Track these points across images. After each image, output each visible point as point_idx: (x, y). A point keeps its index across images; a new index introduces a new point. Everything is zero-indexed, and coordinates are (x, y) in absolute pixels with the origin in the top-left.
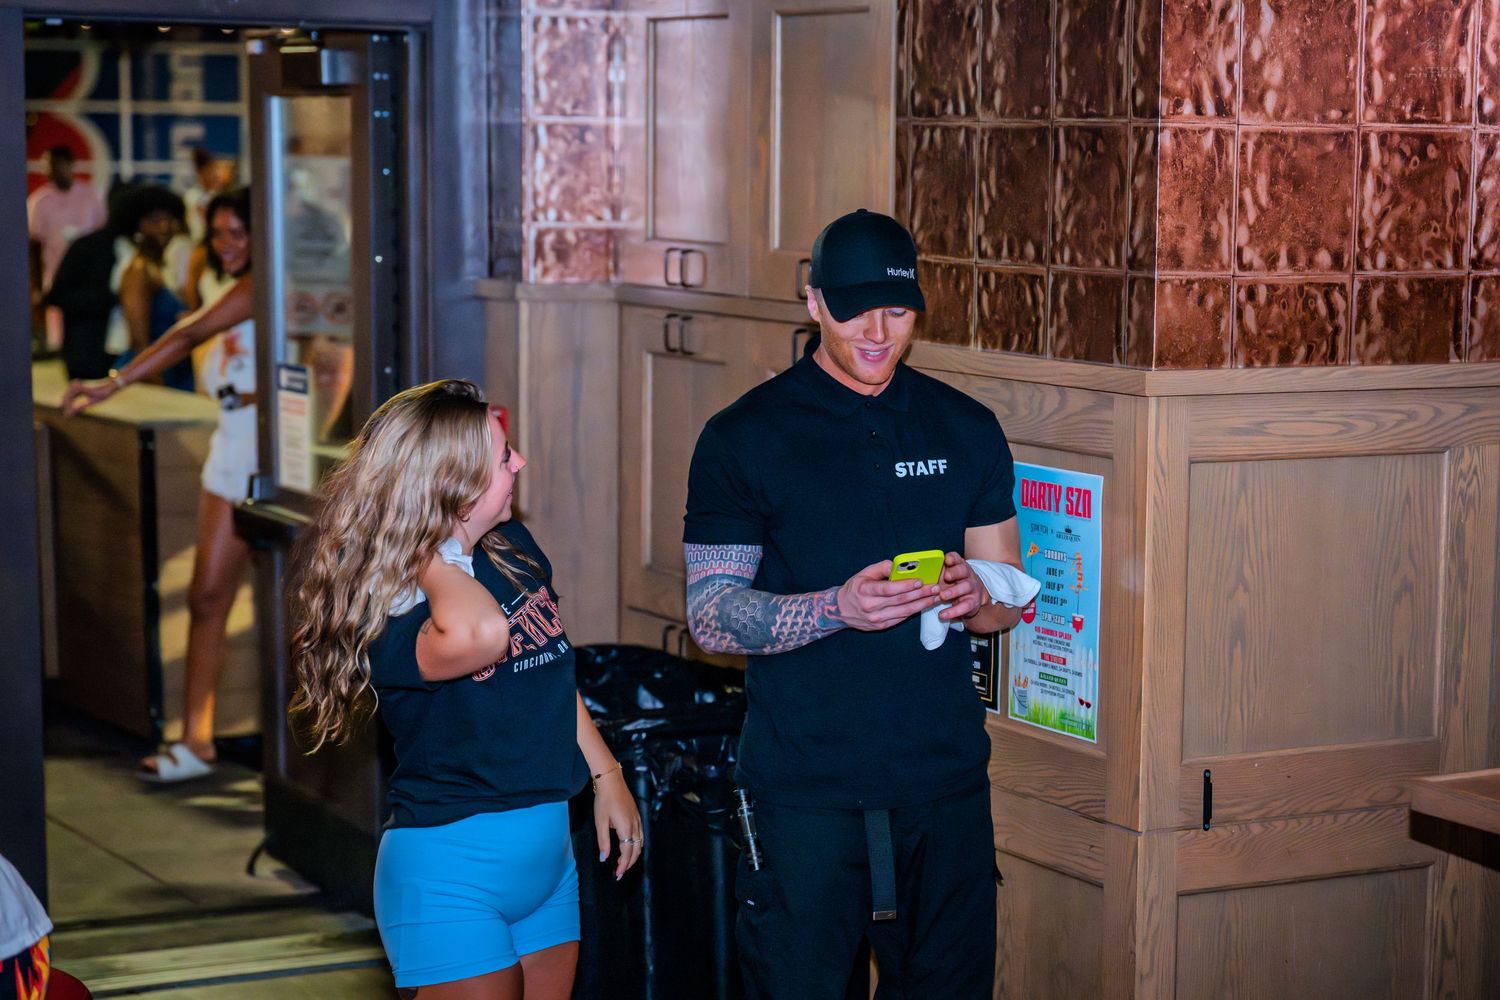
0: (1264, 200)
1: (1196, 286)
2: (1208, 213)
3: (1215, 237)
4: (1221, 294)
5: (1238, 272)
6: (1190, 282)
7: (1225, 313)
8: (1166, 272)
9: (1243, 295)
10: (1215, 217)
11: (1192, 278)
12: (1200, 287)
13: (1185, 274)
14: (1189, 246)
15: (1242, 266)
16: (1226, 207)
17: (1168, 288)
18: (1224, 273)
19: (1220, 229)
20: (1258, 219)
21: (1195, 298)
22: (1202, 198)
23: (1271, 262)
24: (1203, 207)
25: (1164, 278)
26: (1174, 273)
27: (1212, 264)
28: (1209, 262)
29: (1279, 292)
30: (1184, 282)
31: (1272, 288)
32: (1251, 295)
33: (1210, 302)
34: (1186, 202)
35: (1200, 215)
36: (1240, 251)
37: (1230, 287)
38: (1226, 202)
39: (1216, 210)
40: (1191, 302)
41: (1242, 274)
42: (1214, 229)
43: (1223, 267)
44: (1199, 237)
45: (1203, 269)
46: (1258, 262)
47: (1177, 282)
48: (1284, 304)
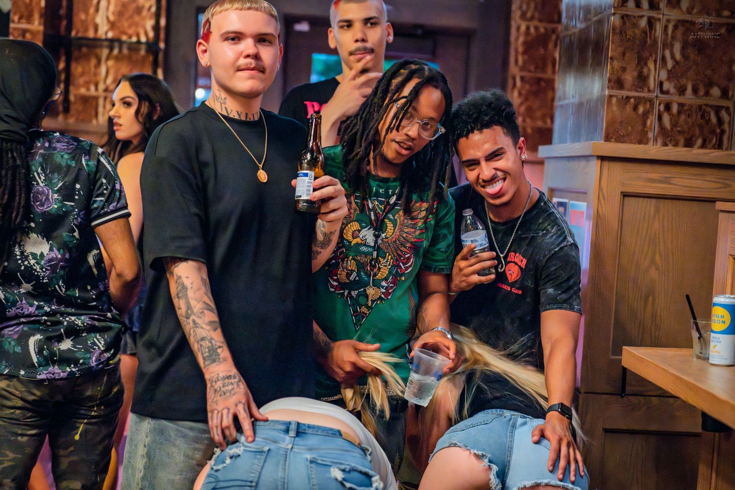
0: (678, 56)
1: (632, 100)
2: (642, 62)
3: (646, 74)
4: (648, 106)
5: (659, 95)
6: (628, 98)
7: (650, 116)
8: (613, 91)
9: (662, 108)
10: (646, 64)
11: (631, 95)
12: (635, 101)
13: (625, 93)
14: (629, 77)
15: (662, 92)
16: (654, 59)
17: (614, 100)
18: (651, 94)
19: (649, 70)
20: (674, 67)
21: (632, 106)
22: (638, 52)
23: (682, 91)
24: (638, 57)
25: (611, 94)
26: (618, 91)
27: (643, 89)
28: (641, 88)
29: (686, 108)
30: (625, 97)
31: (681, 105)
32: (668, 107)
33: (641, 109)
34: (628, 54)
35: (636, 62)
36: (661, 84)
37: (654, 102)
38: (654, 56)
39: (647, 59)
40: (629, 108)
41: (662, 96)
42: (645, 70)
43: (649, 91)
44: (635, 74)
45: (637, 91)
46: (672, 90)
47: (620, 97)
48: (689, 115)
